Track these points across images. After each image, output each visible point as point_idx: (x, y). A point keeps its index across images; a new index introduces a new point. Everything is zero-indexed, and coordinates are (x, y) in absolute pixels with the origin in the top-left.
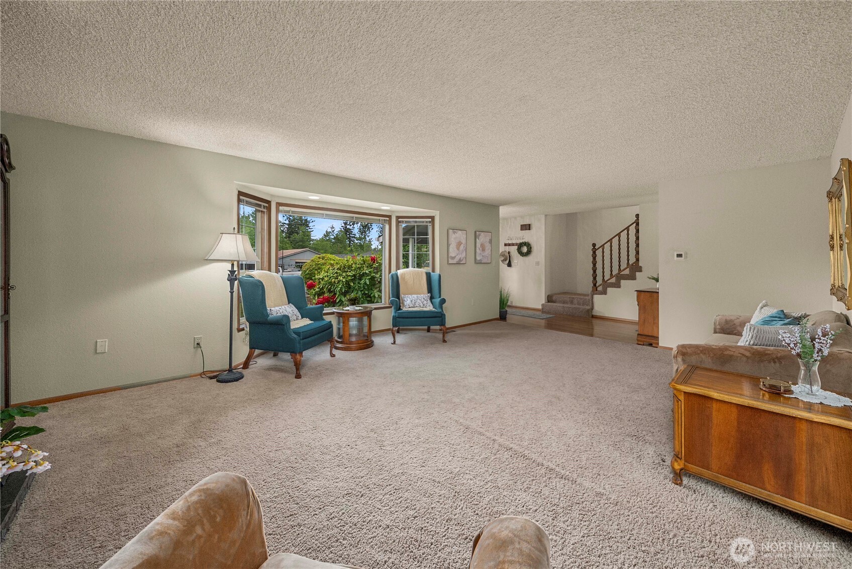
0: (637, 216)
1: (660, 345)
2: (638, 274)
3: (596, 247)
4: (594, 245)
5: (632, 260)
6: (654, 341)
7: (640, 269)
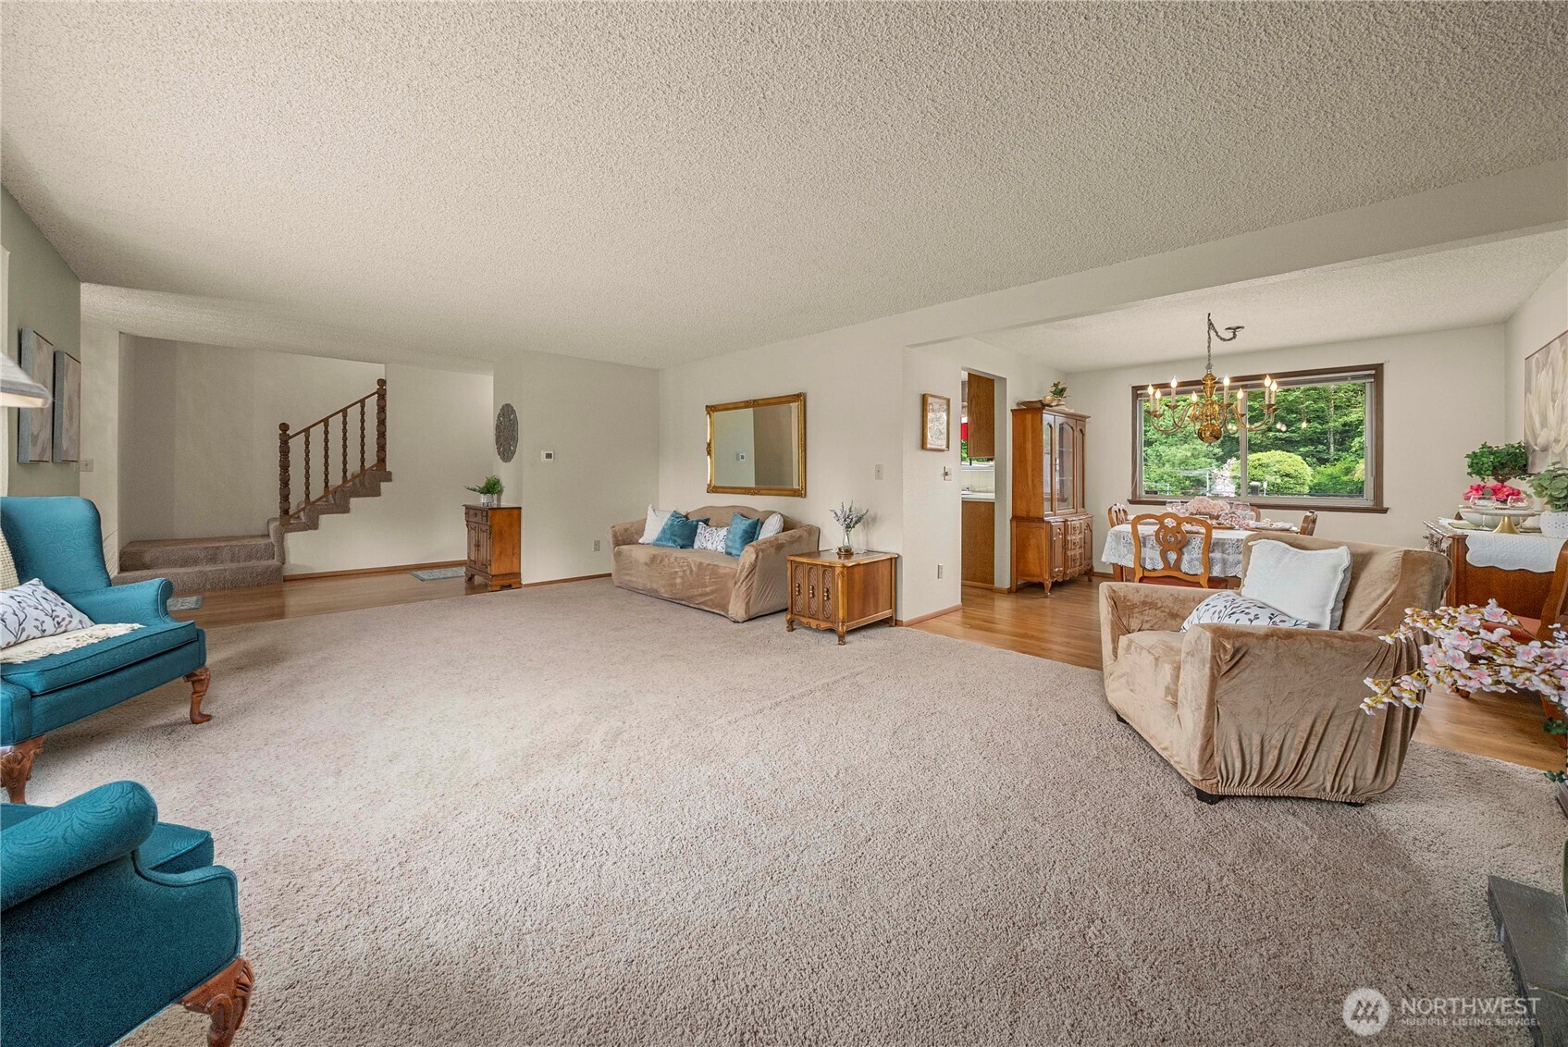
0: (382, 383)
1: (524, 582)
2: (384, 485)
3: (290, 432)
4: (284, 427)
5: (371, 459)
6: (514, 580)
7: (388, 477)
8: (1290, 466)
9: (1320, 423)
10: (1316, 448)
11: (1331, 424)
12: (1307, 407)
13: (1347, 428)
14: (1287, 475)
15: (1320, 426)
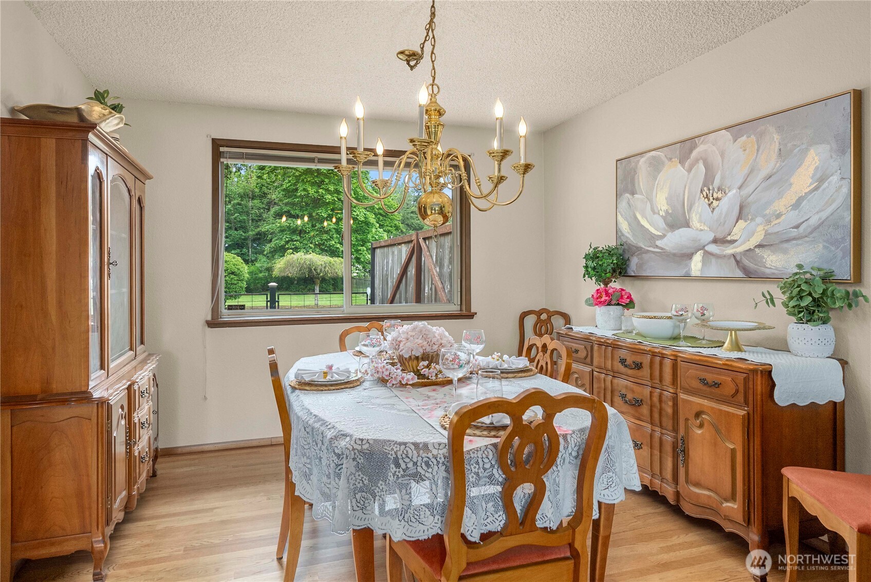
8: (234, 265)
9: (243, 232)
10: (241, 251)
11: (250, 233)
12: (235, 219)
13: (259, 236)
14: (233, 273)
15: (243, 234)
